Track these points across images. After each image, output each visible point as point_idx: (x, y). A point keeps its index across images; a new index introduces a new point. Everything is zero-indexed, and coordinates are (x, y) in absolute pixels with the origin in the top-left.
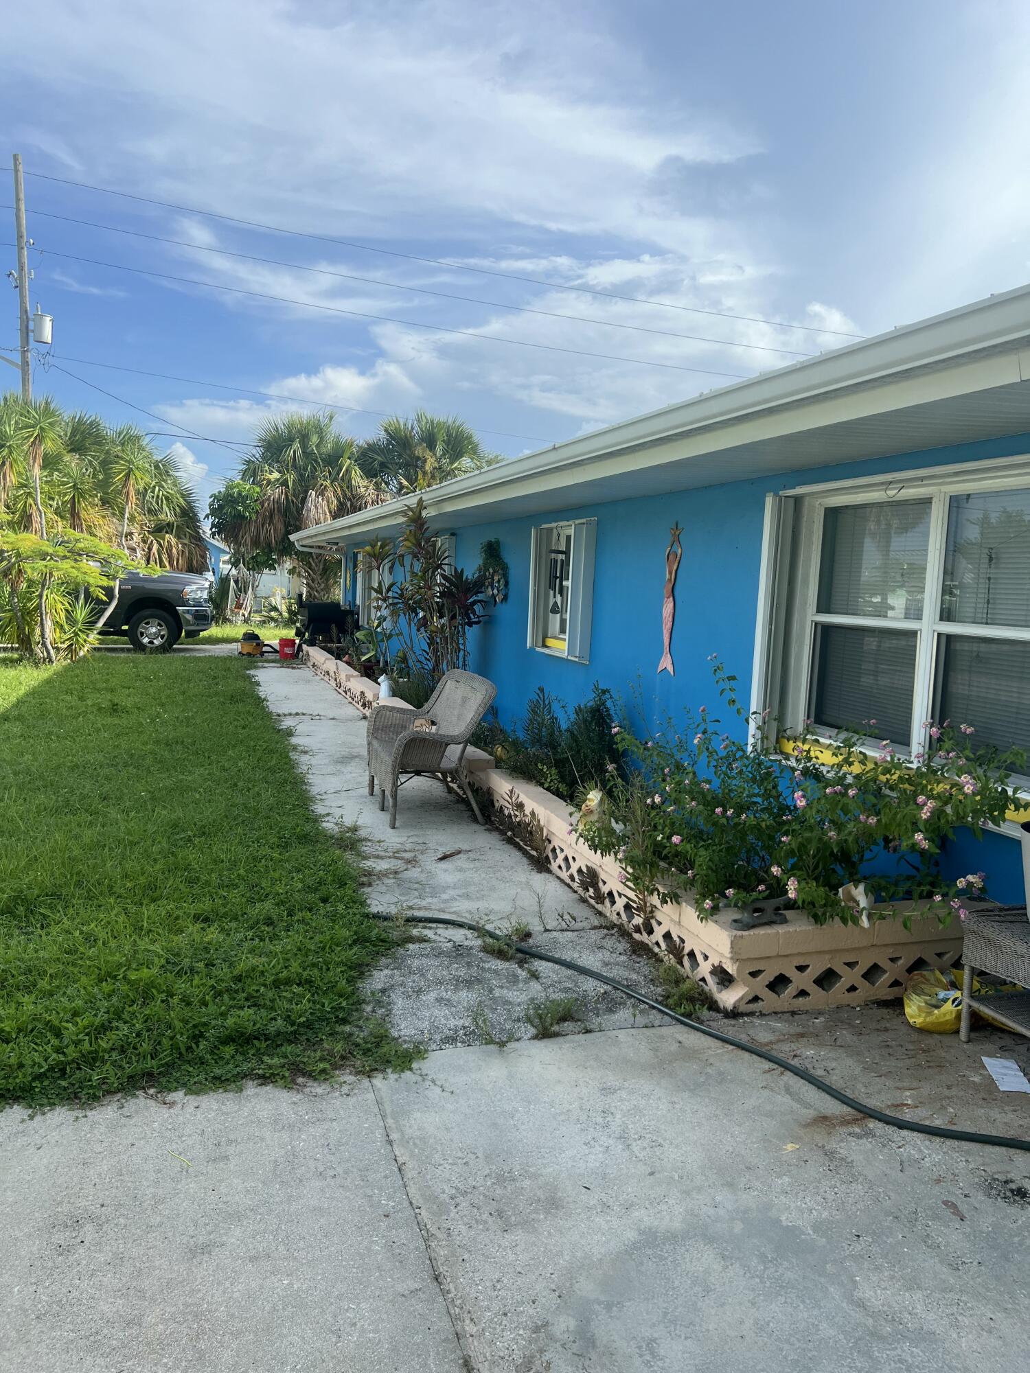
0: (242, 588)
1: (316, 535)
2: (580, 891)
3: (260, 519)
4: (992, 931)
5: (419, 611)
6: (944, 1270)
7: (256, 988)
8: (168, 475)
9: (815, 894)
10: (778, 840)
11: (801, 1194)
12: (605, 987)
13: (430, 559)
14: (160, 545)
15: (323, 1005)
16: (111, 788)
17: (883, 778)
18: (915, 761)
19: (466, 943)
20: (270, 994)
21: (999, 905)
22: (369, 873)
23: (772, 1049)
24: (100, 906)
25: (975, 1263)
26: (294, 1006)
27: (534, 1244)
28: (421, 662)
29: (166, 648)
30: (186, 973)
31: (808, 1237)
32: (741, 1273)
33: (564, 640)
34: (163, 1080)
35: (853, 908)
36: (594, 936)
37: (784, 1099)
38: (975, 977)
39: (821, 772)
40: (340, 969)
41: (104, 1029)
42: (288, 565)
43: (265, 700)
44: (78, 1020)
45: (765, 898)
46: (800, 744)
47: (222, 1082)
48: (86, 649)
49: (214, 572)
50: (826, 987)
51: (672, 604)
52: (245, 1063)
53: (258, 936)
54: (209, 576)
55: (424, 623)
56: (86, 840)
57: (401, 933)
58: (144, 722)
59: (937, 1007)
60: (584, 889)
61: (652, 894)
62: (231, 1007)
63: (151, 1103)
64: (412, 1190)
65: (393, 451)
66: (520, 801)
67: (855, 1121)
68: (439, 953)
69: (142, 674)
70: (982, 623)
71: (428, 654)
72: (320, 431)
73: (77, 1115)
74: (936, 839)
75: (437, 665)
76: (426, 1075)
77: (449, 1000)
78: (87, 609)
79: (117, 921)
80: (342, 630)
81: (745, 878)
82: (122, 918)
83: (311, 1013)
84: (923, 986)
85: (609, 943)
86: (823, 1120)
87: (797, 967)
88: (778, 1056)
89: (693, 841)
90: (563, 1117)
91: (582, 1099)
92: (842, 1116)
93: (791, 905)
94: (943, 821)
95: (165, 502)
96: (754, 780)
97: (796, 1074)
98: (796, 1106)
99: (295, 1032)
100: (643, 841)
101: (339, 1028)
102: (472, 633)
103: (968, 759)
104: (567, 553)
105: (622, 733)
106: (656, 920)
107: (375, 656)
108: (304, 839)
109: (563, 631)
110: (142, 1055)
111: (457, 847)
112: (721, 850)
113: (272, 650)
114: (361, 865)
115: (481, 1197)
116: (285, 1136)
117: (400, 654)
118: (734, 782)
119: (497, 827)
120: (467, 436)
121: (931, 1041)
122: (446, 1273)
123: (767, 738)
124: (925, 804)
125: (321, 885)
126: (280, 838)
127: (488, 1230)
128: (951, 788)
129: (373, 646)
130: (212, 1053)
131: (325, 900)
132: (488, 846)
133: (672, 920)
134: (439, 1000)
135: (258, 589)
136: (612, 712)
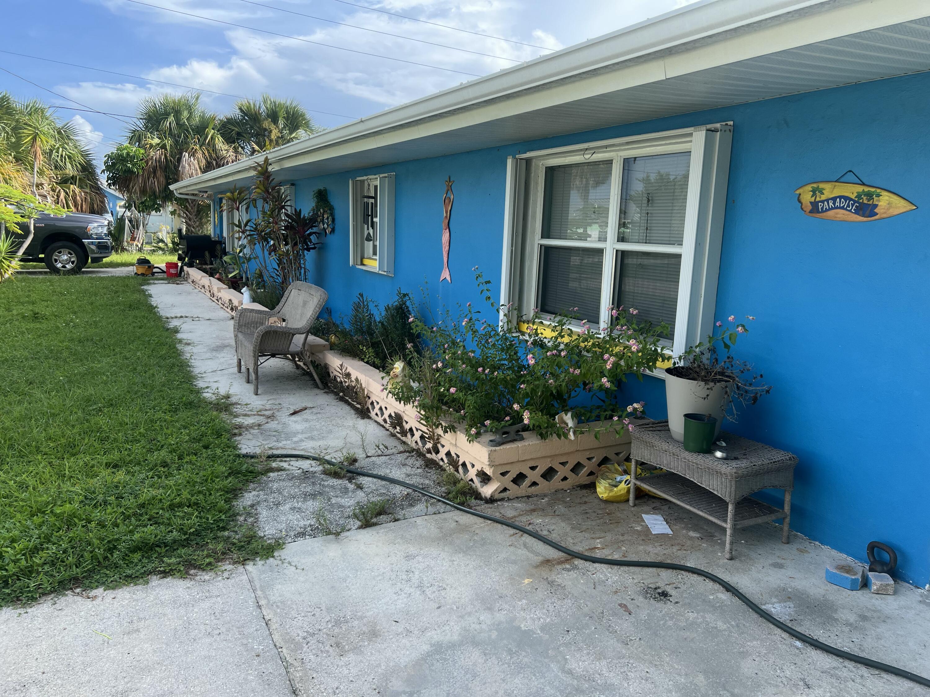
0: (135, 225)
1: (189, 186)
2: (391, 429)
3: (146, 173)
4: (649, 437)
5: (269, 240)
6: (619, 645)
7: (157, 511)
8: (69, 139)
9: (541, 420)
10: (518, 387)
11: (533, 611)
12: (408, 490)
13: (276, 202)
14: (67, 193)
15: (208, 519)
16: (35, 375)
17: (582, 345)
18: (602, 332)
19: (311, 469)
20: (167, 515)
21: (653, 420)
22: (240, 427)
23: (516, 520)
24: (29, 462)
25: (638, 639)
26: (186, 522)
27: (361, 661)
28: (273, 277)
29: (76, 271)
30: (101, 505)
31: (537, 635)
32: (496, 663)
33: (376, 260)
34: (87, 582)
35: (564, 428)
36: (400, 458)
37: (523, 552)
38: (638, 466)
39: (545, 343)
40: (219, 494)
41: (36, 550)
42: (170, 208)
43: (156, 307)
44: (16, 545)
45: (510, 425)
46: (531, 326)
47: (133, 578)
48: (10, 272)
49: (112, 214)
50: (549, 479)
51: (448, 234)
52: (150, 564)
53: (156, 475)
54: (109, 217)
55: (274, 249)
56: (16, 414)
57: (264, 466)
58: (60, 326)
59: (616, 486)
60: (393, 428)
61: (437, 427)
62: (137, 526)
63: (79, 598)
64: (276, 637)
65: (246, 124)
66: (347, 371)
67: (567, 560)
68: (292, 478)
69: (57, 290)
70: (643, 243)
71: (278, 271)
72: (190, 109)
73: (20, 612)
74: (615, 382)
75: (285, 279)
76: (285, 559)
77: (299, 508)
78: (9, 242)
79: (44, 472)
80: (214, 255)
81: (497, 413)
82: (49, 468)
83: (199, 525)
84: (607, 474)
85: (410, 461)
86: (547, 562)
87: (530, 468)
88: (520, 525)
89: (464, 391)
90: (380, 578)
91: (393, 564)
92: (559, 559)
93: (526, 428)
94: (619, 370)
95: (67, 160)
96: (502, 350)
97: (530, 535)
98: (531, 555)
99: (187, 539)
100: (432, 393)
101: (220, 534)
102: (309, 257)
103: (635, 330)
104: (375, 198)
105: (415, 321)
106: (441, 444)
107: (239, 273)
108: (189, 405)
109: (375, 253)
110: (68, 565)
111: (304, 405)
112: (482, 396)
113: (160, 271)
114: (233, 422)
115: (325, 636)
116: (182, 611)
117: (257, 271)
118: (491, 351)
119: (332, 391)
120: (301, 114)
121: (612, 507)
122: (300, 688)
123: (510, 322)
124: (609, 359)
125: (203, 437)
126: (171, 405)
127: (329, 656)
128: (624, 349)
129: (238, 266)
130: (124, 559)
131: (206, 447)
132: (326, 403)
133: (451, 443)
134: (293, 509)
135: (147, 226)
136: (410, 309)
